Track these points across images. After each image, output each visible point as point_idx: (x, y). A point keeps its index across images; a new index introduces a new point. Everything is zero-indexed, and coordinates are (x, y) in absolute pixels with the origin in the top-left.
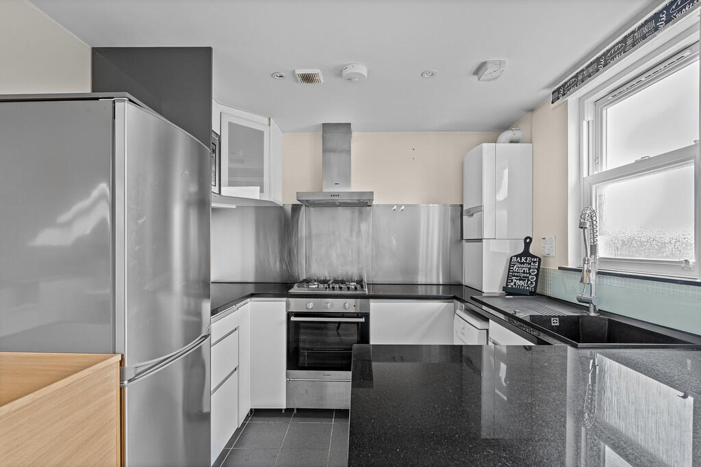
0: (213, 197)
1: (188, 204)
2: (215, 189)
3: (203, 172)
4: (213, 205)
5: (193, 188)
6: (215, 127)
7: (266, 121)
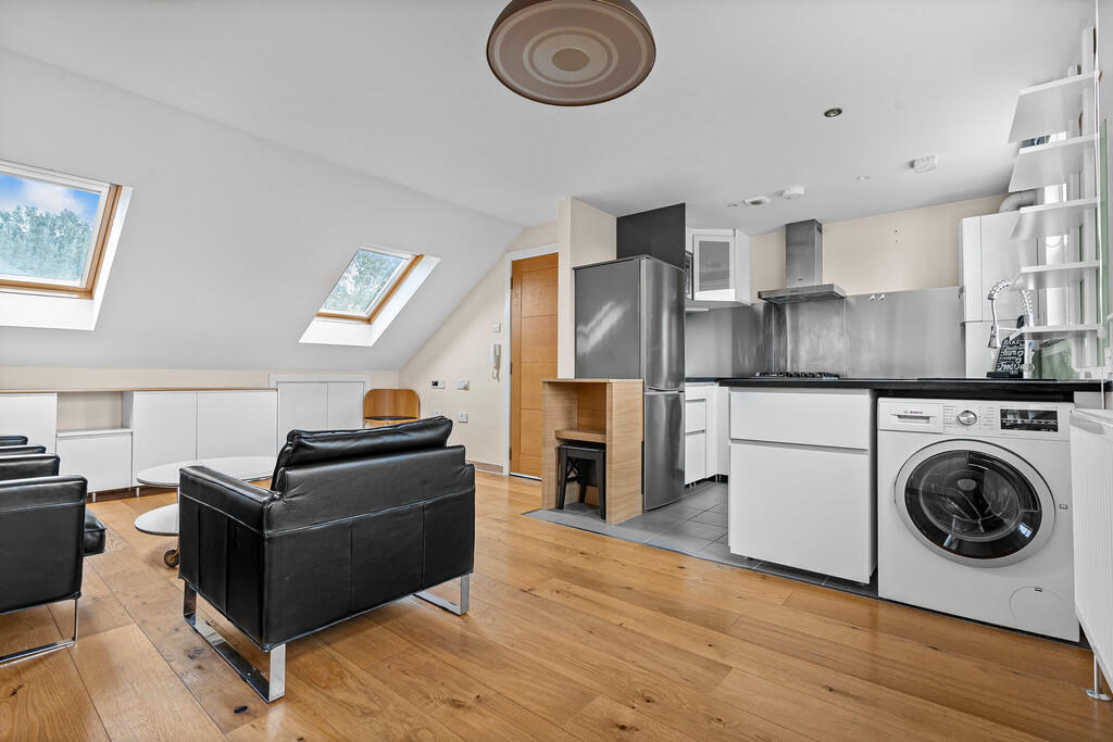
0: (686, 303)
1: (671, 310)
2: (690, 296)
3: (680, 286)
4: (687, 309)
5: (674, 297)
6: (688, 248)
7: (731, 231)
